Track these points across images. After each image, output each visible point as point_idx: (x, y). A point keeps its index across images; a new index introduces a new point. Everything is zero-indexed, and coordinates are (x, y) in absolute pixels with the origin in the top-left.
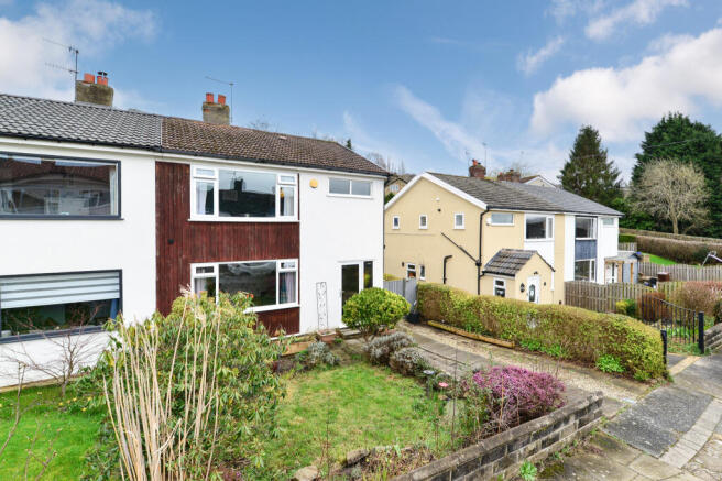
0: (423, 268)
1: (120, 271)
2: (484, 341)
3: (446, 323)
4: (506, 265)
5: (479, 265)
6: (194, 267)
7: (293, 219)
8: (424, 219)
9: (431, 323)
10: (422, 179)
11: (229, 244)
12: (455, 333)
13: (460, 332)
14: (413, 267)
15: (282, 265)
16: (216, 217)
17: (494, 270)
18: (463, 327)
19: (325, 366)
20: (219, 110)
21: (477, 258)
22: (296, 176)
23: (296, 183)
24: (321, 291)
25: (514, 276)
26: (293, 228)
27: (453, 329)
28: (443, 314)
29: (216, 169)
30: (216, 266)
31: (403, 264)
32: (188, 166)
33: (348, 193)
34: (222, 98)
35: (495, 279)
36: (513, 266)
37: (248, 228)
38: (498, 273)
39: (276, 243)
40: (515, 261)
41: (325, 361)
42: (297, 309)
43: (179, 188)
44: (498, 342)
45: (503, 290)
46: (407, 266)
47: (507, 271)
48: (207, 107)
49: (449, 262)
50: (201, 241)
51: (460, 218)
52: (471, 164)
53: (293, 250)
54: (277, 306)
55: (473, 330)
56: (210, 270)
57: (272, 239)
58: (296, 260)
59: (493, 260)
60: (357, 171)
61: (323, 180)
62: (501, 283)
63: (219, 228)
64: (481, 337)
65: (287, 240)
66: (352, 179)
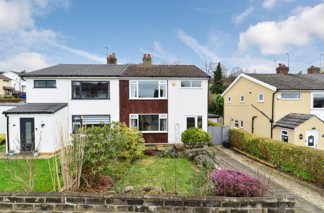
0: (242, 122)
1: (110, 115)
2: (259, 162)
3: (242, 149)
4: (290, 123)
5: (272, 121)
6: (130, 115)
7: (166, 98)
8: (242, 97)
9: (234, 148)
10: (241, 77)
11: (142, 107)
12: (245, 155)
13: (248, 155)
14: (237, 121)
15: (161, 116)
16: (137, 98)
17: (281, 125)
18: (250, 153)
19: (169, 156)
20: (148, 59)
21: (271, 118)
22: (166, 81)
23: (166, 84)
24: (177, 127)
25: (293, 129)
26: (165, 102)
27: (244, 153)
28: (240, 145)
29: (137, 81)
30: (137, 115)
31: (232, 120)
32: (128, 81)
33: (190, 86)
34: (149, 55)
35: (282, 130)
36: (294, 123)
37: (148, 102)
38: (283, 127)
39: (159, 107)
40: (297, 120)
41: (170, 155)
42: (167, 133)
43: (126, 89)
44: (267, 163)
45: (287, 137)
46: (234, 120)
47: (289, 126)
48: (144, 59)
49: (255, 120)
50: (133, 106)
51: (261, 97)
52: (278, 66)
53: (165, 110)
54: (159, 132)
55: (254, 155)
56: (136, 116)
57: (157, 106)
58: (166, 114)
59: (282, 119)
60: (193, 77)
61: (178, 82)
62: (285, 133)
63: (138, 102)
64: (258, 159)
65: (163, 106)
66: (191, 81)
